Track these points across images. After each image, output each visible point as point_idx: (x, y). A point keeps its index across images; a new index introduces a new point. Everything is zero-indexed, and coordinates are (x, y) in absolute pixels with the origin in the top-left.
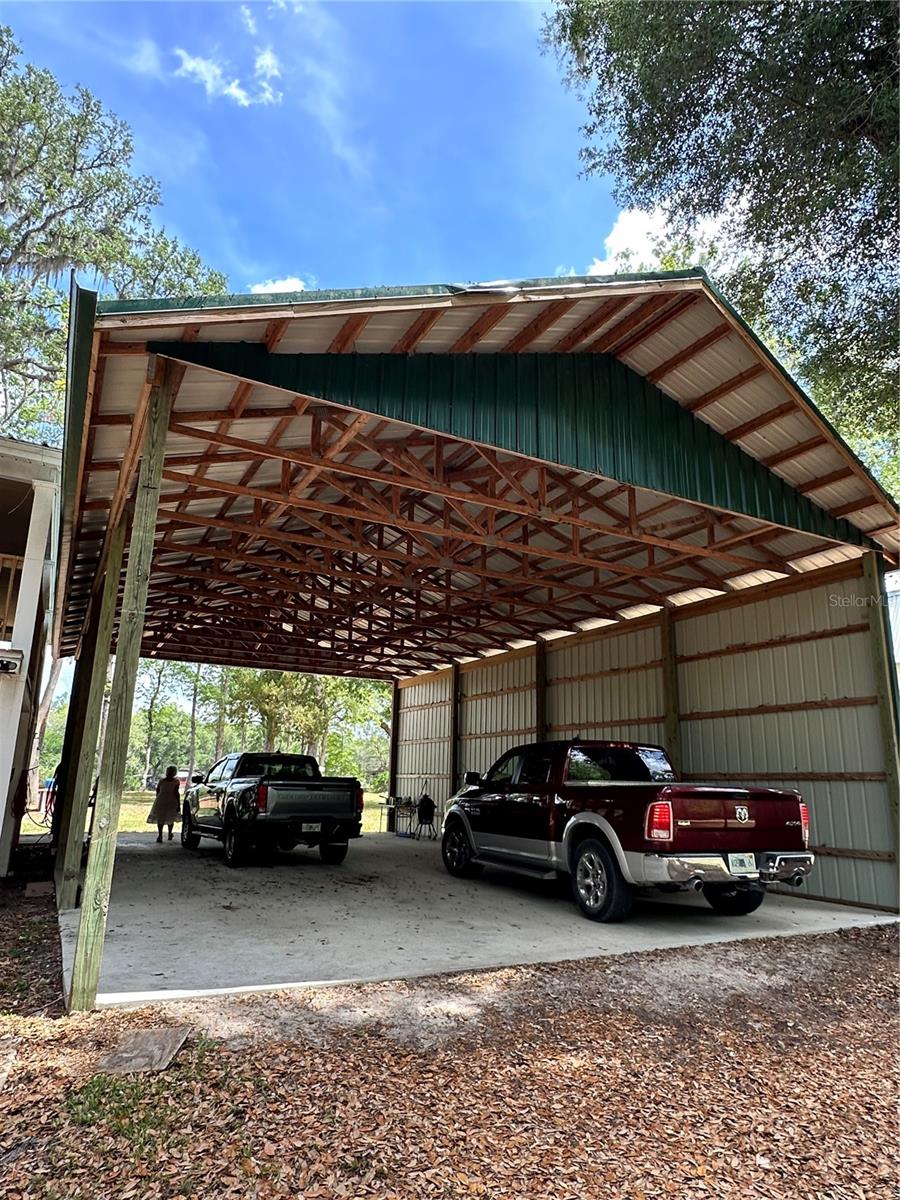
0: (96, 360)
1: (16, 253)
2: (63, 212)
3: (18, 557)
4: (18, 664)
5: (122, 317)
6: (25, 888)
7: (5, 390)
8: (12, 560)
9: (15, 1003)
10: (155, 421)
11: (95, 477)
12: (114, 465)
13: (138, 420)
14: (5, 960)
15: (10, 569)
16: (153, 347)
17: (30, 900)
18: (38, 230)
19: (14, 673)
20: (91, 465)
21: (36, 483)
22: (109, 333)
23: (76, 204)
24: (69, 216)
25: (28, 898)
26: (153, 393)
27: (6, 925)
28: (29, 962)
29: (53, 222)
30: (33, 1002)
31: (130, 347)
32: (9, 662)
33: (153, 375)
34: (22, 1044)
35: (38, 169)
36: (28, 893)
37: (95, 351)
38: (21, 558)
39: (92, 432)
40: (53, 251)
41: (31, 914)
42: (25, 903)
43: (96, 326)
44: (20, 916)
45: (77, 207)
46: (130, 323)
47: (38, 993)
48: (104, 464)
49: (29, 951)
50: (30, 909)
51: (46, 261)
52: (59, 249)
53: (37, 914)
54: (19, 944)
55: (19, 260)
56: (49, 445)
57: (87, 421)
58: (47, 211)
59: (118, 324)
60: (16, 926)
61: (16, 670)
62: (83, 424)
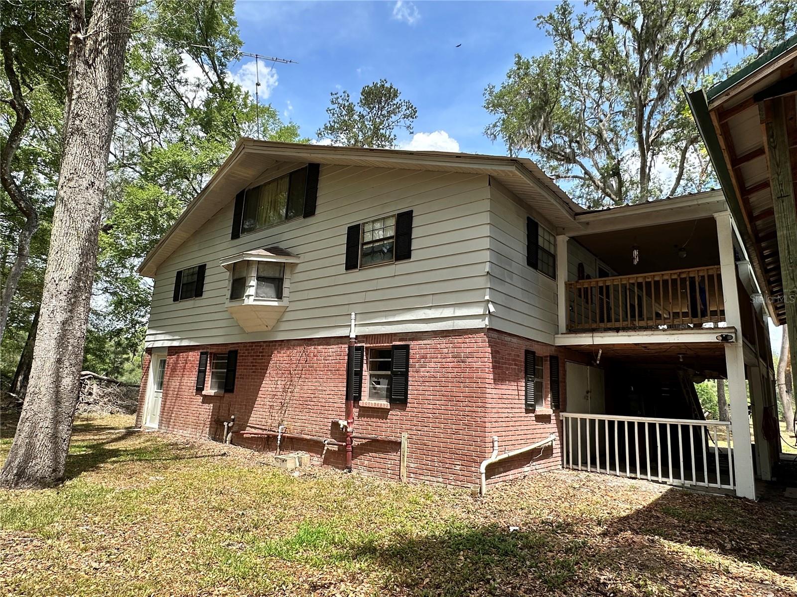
0: (718, 127)
1: (679, 70)
2: (701, 24)
3: (716, 266)
4: (733, 335)
5: (726, 93)
6: (784, 490)
7: (698, 155)
8: (712, 269)
9: (774, 564)
10: (775, 148)
11: (754, 198)
12: (765, 185)
13: (767, 150)
14: (766, 534)
15: (713, 275)
16: (758, 97)
17: (788, 499)
18: (688, 46)
19: (733, 342)
20: (746, 192)
21: (716, 215)
22: (722, 106)
23: (707, 13)
24: (706, 23)
25: (786, 498)
26: (768, 129)
27: (768, 512)
28: (784, 540)
29: (696, 35)
30: (787, 567)
31: (742, 106)
32: (726, 335)
33: (764, 116)
34: (778, 590)
35: (678, 9)
36: (786, 494)
37: (716, 123)
38: (718, 266)
39: (735, 171)
40: (703, 52)
41: (788, 509)
42: (784, 500)
43: (710, 108)
44: (779, 509)
45: (709, 14)
46: (733, 93)
47: (792, 562)
48: (755, 187)
49: (785, 533)
50: (788, 505)
51: (699, 61)
52: (705, 48)
53: (793, 510)
54: (777, 526)
55: (682, 72)
56: (715, 188)
57: (729, 167)
58: (691, 30)
59: (725, 98)
60: (776, 514)
61: (733, 340)
62: (727, 170)
